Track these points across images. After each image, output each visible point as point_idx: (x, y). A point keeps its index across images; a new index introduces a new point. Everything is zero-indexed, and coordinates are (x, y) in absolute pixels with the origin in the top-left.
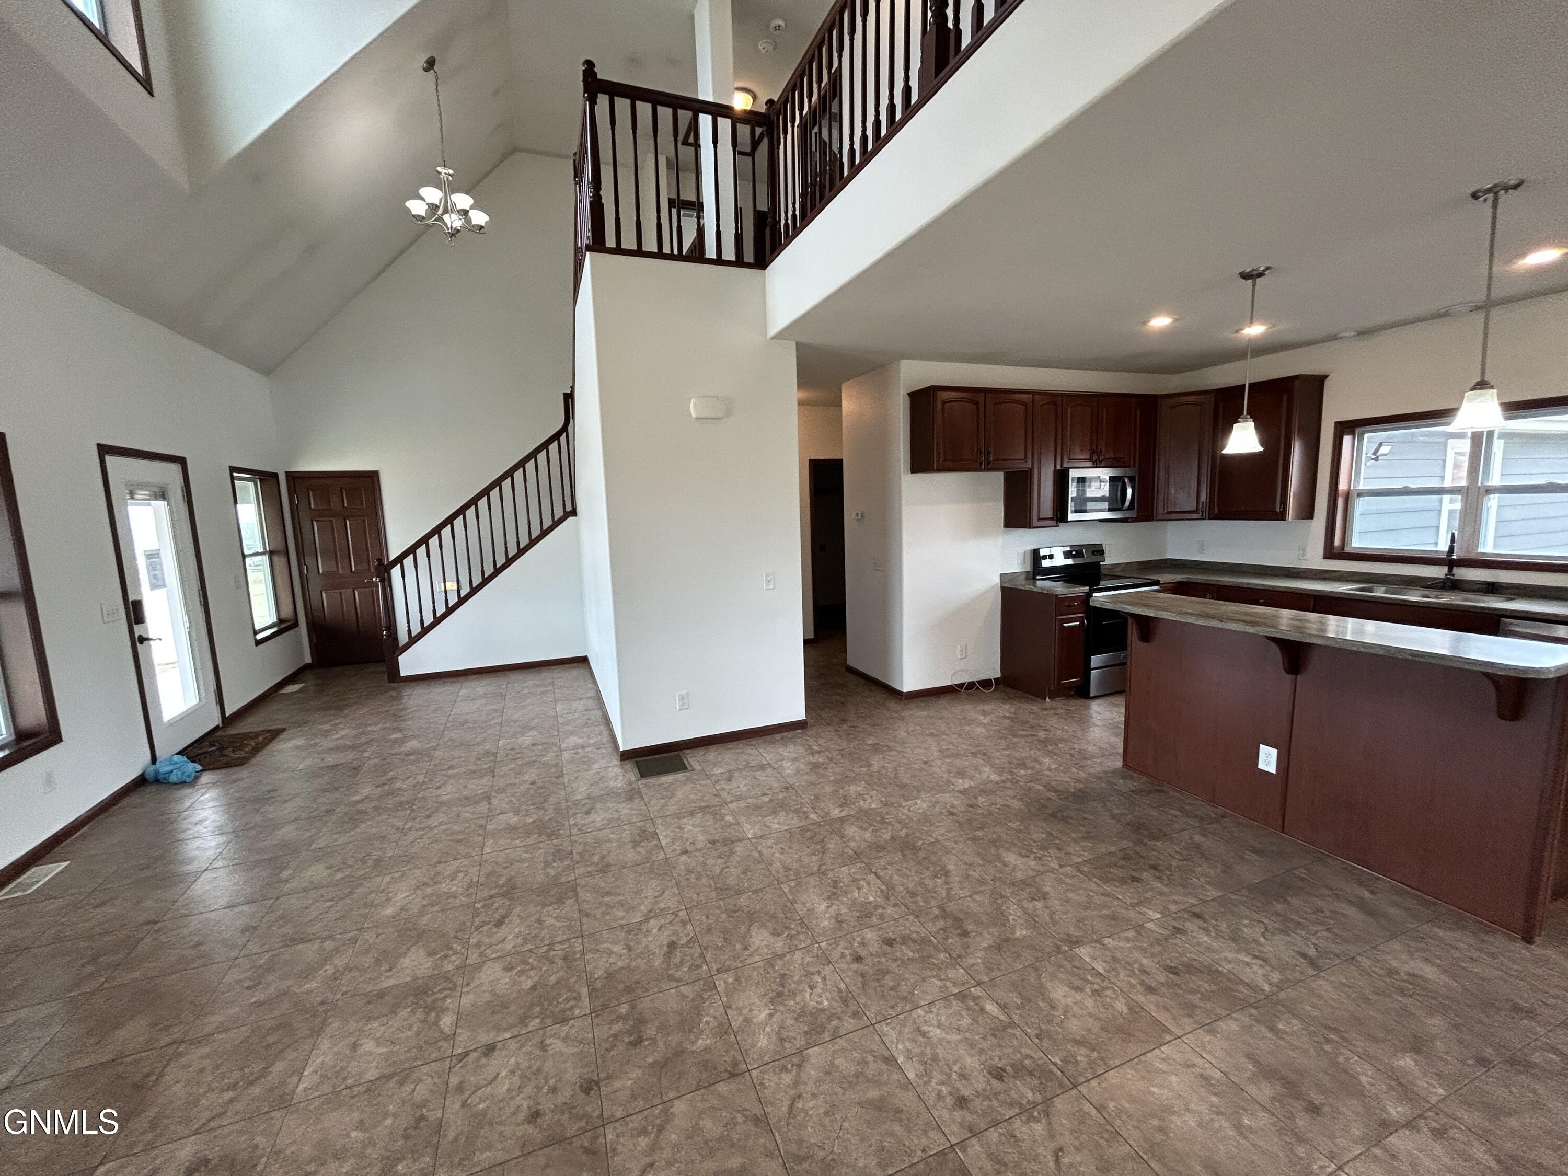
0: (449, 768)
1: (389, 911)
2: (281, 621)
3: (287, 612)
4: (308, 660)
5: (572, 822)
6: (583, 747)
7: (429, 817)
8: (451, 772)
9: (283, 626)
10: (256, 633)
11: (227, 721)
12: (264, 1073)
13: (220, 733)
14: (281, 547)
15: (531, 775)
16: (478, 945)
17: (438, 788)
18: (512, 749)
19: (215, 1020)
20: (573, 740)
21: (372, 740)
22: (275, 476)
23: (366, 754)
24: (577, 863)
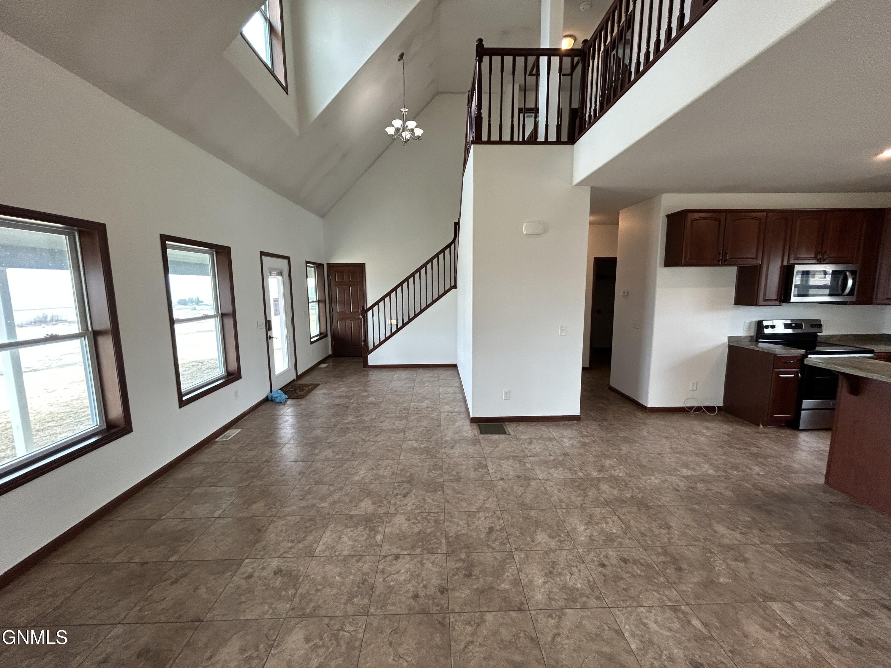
0: (387, 413)
1: (357, 478)
2: (321, 333)
3: (323, 330)
4: (330, 353)
5: (444, 451)
6: (452, 413)
7: (377, 436)
8: (387, 415)
9: (322, 336)
10: (311, 338)
11: (299, 377)
12: (304, 539)
13: (295, 383)
14: (323, 299)
15: (425, 423)
16: (395, 504)
17: (381, 422)
18: (417, 408)
19: (288, 510)
20: (447, 408)
21: (355, 394)
22: (322, 265)
23: (351, 401)
24: (445, 473)
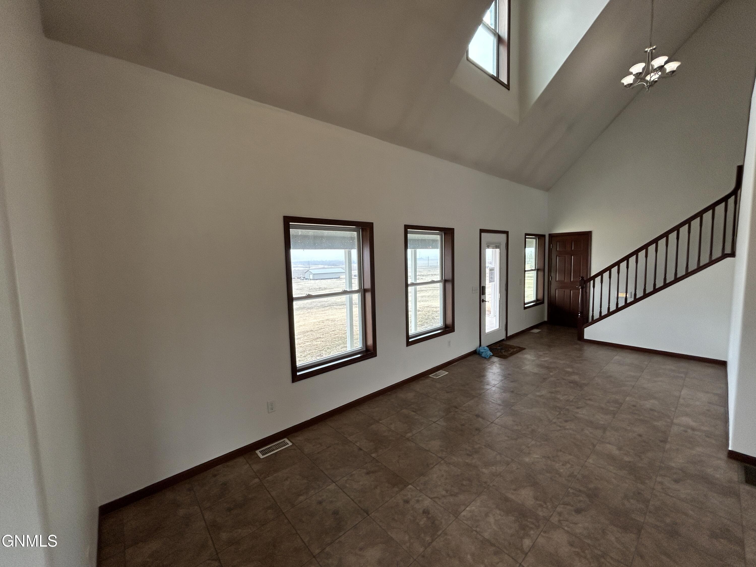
0: (590, 399)
1: (527, 460)
2: (537, 300)
3: (540, 296)
4: (546, 319)
5: (659, 479)
6: (693, 429)
7: (566, 421)
8: (589, 402)
9: (538, 302)
10: (525, 304)
11: (508, 338)
12: (455, 495)
13: (504, 342)
14: (542, 267)
15: (640, 429)
16: (560, 514)
17: (578, 408)
18: (634, 406)
20: (685, 420)
21: (557, 368)
22: (544, 236)
23: (551, 374)
